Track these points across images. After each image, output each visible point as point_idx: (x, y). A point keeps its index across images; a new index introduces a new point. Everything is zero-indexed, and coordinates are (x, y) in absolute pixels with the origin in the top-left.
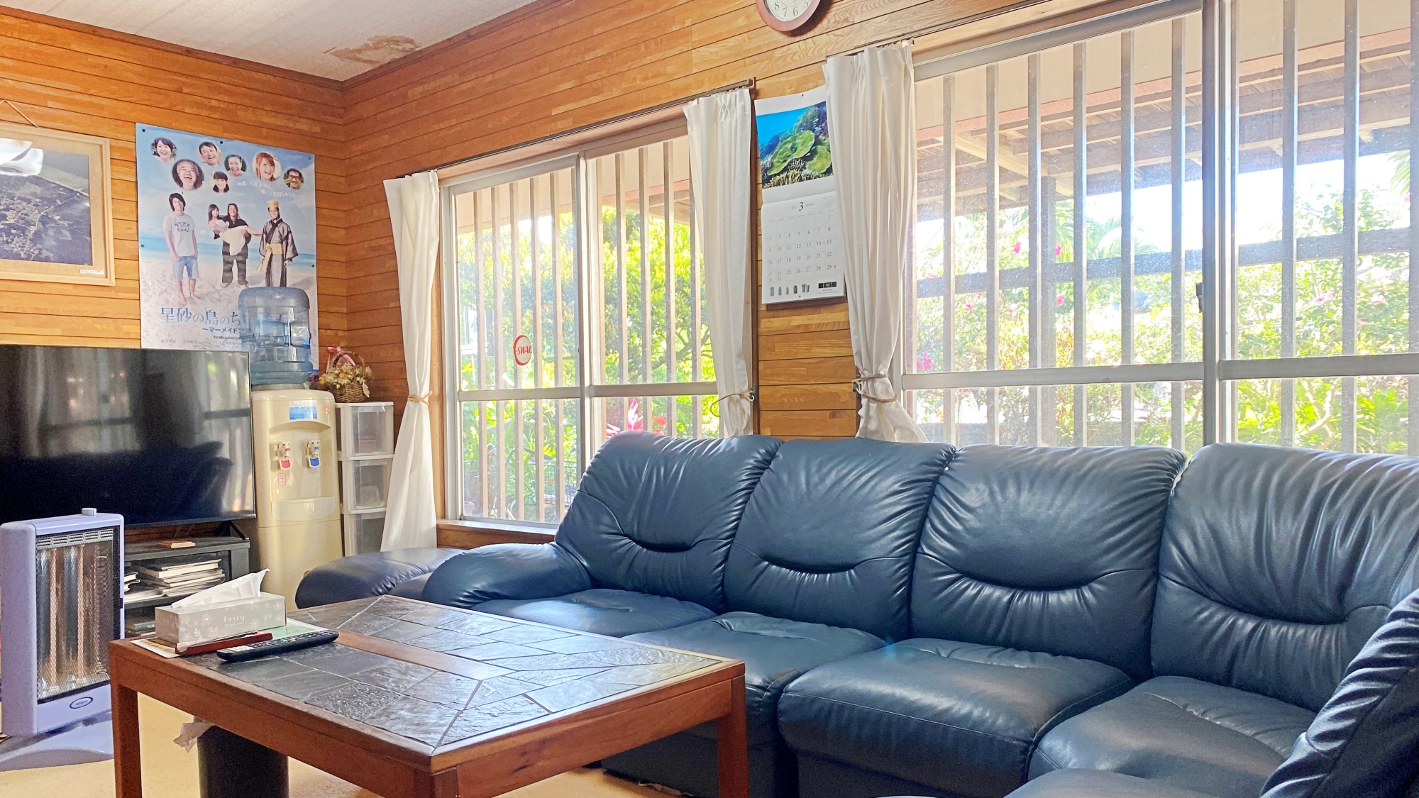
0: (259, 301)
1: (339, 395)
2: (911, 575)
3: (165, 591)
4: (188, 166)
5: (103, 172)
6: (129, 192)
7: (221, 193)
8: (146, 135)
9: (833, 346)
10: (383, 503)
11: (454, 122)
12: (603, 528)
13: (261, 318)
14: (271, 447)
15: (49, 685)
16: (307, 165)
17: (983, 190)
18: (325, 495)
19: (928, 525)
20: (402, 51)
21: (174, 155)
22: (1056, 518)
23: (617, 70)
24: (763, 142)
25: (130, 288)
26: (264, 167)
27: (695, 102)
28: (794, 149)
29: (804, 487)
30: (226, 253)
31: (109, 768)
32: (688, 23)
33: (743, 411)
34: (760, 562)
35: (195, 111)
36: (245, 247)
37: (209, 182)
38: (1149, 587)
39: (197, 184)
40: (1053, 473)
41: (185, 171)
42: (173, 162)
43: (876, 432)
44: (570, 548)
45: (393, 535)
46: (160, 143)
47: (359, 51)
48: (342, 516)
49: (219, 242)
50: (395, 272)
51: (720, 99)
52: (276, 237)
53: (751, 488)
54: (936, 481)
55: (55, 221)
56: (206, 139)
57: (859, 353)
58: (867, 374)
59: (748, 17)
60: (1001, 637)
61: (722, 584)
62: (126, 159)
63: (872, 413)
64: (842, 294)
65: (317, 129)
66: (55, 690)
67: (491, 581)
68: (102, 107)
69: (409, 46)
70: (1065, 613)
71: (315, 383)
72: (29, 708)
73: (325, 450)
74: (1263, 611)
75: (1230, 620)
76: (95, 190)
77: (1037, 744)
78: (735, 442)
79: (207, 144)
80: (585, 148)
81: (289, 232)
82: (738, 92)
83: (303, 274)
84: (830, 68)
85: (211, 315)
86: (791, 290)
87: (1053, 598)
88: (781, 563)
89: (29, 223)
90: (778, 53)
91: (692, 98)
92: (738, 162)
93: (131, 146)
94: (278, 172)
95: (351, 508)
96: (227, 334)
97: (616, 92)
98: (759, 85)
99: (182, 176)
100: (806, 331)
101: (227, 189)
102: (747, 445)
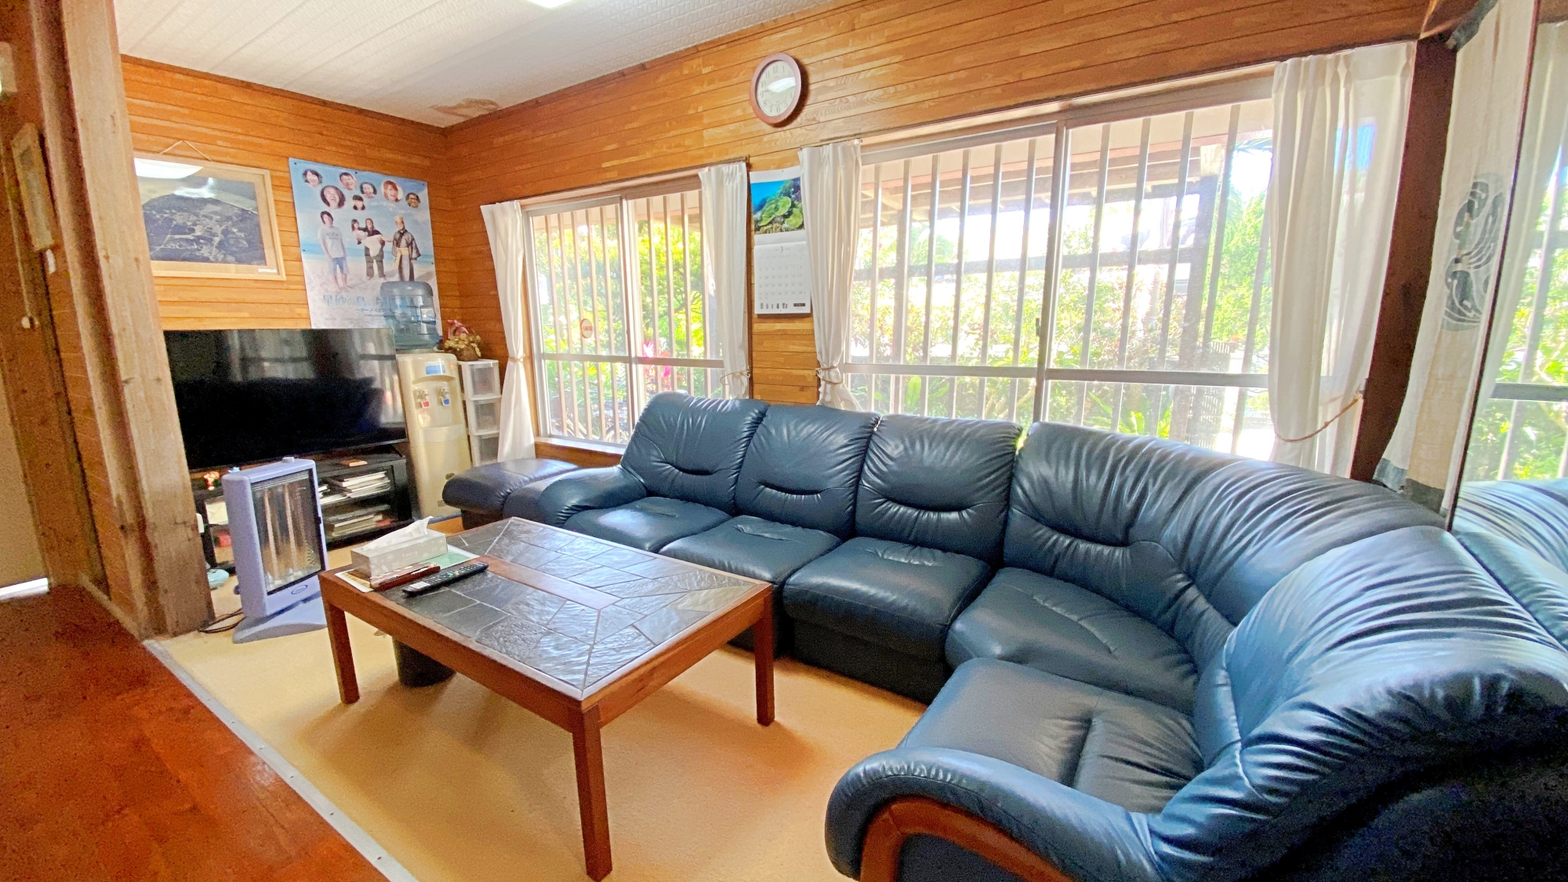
0: (396, 291)
1: (460, 356)
2: (855, 498)
3: (349, 495)
4: (332, 191)
5: (267, 196)
6: (288, 212)
7: (359, 212)
8: (297, 167)
9: (801, 345)
10: (496, 427)
11: (529, 166)
12: (653, 458)
13: (398, 302)
14: (415, 392)
15: (274, 579)
16: (422, 190)
17: (871, 215)
18: (456, 422)
19: (866, 467)
20: (487, 109)
21: (320, 182)
22: (946, 467)
23: (649, 139)
24: (755, 201)
25: (297, 280)
26: (390, 192)
27: (706, 169)
28: (776, 209)
29: (786, 437)
30: (367, 255)
31: (325, 633)
32: (700, 109)
33: (742, 383)
34: (758, 486)
35: (334, 149)
36: (381, 250)
37: (350, 203)
38: (1003, 514)
39: (341, 203)
40: (944, 437)
41: (331, 194)
42: (320, 188)
43: (830, 402)
44: (632, 471)
45: (505, 448)
46: (309, 173)
47: (455, 108)
48: (469, 437)
49: (362, 247)
50: (493, 270)
51: (725, 168)
52: (403, 242)
53: (750, 436)
54: (870, 438)
55: (234, 233)
56: (344, 170)
57: (821, 352)
58: (825, 366)
59: (744, 110)
60: (911, 538)
61: (734, 498)
62: (283, 185)
63: (828, 390)
64: (808, 311)
65: (427, 163)
66: (279, 583)
67: (582, 497)
68: (260, 146)
69: (494, 107)
70: (951, 526)
71: (441, 346)
72: (262, 597)
73: (452, 392)
74: (1076, 533)
75: (1055, 537)
76: (262, 210)
77: (949, 627)
78: (737, 403)
79: (346, 174)
80: (626, 192)
81: (413, 239)
82: (737, 165)
83: (426, 269)
84: (804, 155)
85: (360, 299)
86: (775, 306)
87: (945, 516)
88: (772, 487)
89: (215, 235)
90: (765, 139)
91: (704, 166)
92: (739, 215)
93: (287, 175)
94: (401, 195)
95: (475, 432)
96: (374, 313)
97: (648, 155)
98: (752, 160)
99: (328, 198)
100: (784, 334)
101: (363, 208)
102: (746, 406)
